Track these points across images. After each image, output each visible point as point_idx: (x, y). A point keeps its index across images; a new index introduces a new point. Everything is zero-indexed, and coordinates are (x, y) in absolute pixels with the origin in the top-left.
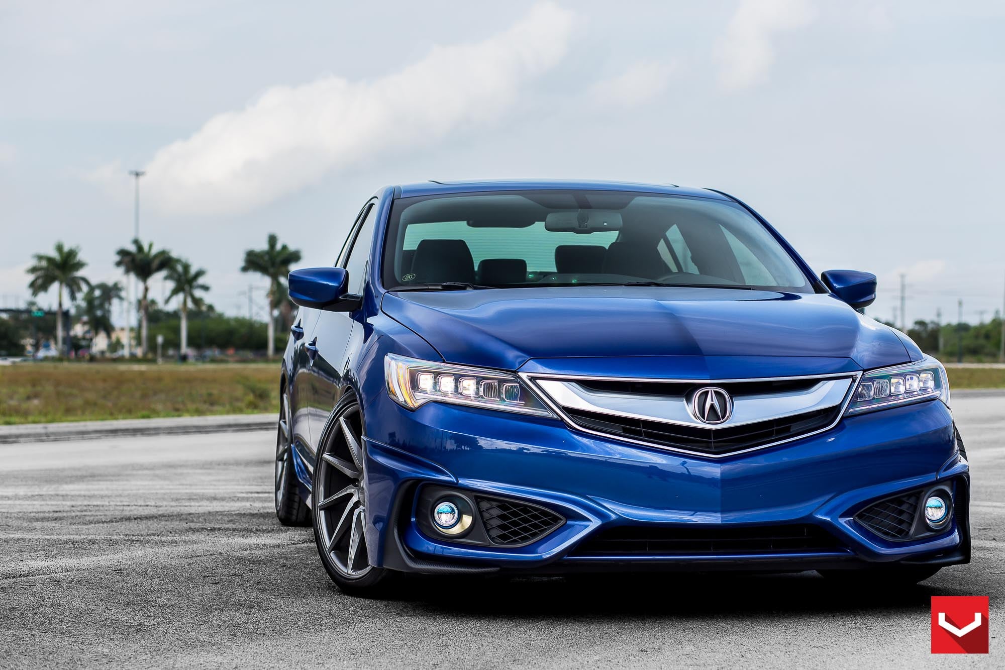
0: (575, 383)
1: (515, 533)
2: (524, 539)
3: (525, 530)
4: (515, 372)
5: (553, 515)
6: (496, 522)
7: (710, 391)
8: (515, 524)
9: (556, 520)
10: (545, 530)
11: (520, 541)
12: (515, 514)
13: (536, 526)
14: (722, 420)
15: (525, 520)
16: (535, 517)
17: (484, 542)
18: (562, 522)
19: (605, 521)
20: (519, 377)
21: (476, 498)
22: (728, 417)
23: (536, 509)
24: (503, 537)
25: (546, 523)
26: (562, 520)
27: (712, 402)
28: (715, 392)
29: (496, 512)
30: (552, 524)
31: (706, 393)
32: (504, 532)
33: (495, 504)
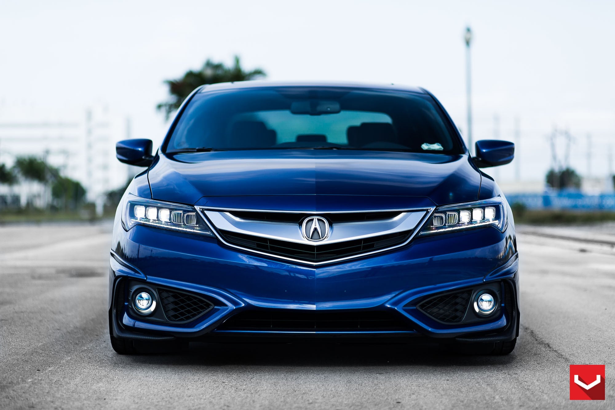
0: (229, 213)
1: (182, 314)
2: (188, 318)
3: (189, 312)
4: (193, 206)
5: (206, 302)
6: (172, 306)
7: (314, 219)
8: (182, 308)
9: (208, 305)
10: (201, 312)
11: (185, 319)
12: (183, 301)
13: (195, 309)
14: (321, 239)
15: (189, 306)
16: (195, 303)
17: (162, 319)
18: (211, 308)
19: (238, 307)
20: (195, 209)
21: (159, 290)
22: (326, 237)
23: (196, 298)
24: (175, 316)
25: (202, 308)
26: (211, 305)
27: (315, 227)
28: (318, 220)
29: (172, 299)
30: (205, 308)
31: (312, 220)
32: (175, 313)
33: (171, 294)
